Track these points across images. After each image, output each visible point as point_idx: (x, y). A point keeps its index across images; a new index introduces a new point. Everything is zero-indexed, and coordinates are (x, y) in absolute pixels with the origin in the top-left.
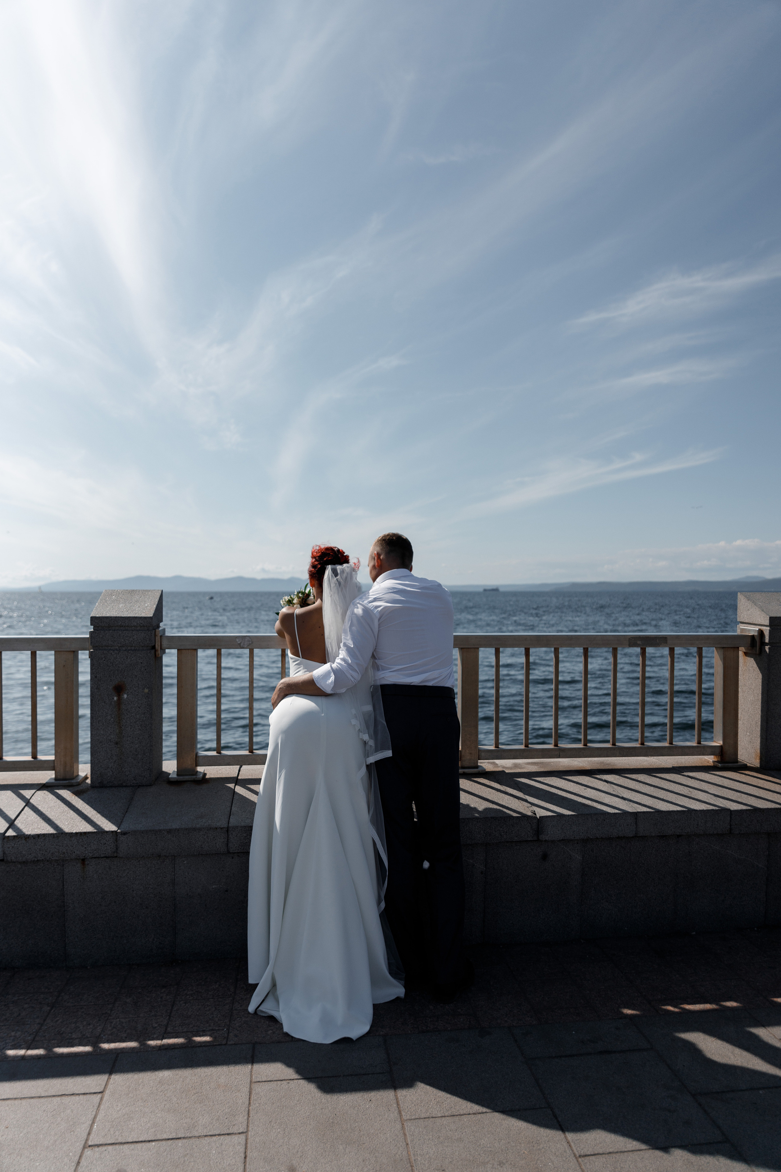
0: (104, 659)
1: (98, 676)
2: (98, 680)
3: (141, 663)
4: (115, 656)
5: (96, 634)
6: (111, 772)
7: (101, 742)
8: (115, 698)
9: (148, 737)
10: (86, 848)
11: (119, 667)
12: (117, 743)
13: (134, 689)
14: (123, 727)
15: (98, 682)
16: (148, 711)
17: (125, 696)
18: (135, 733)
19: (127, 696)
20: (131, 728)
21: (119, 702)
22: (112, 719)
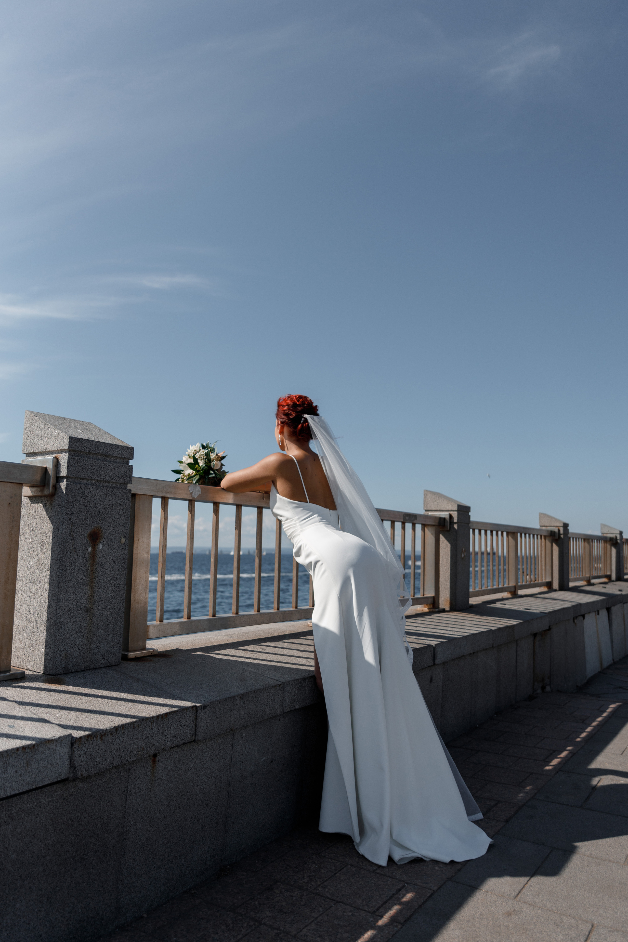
0: (81, 495)
1: (72, 518)
2: (73, 523)
3: (120, 504)
4: (93, 493)
5: (75, 462)
6: (78, 650)
7: (70, 610)
8: (90, 549)
9: (121, 600)
10: (166, 736)
11: (96, 508)
12: (87, 610)
13: (111, 537)
14: (96, 588)
15: (72, 527)
16: (122, 566)
17: (101, 546)
18: (108, 595)
19: (103, 546)
20: (104, 589)
21: (94, 555)
22: (84, 578)
